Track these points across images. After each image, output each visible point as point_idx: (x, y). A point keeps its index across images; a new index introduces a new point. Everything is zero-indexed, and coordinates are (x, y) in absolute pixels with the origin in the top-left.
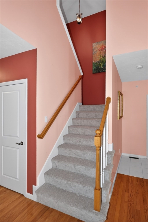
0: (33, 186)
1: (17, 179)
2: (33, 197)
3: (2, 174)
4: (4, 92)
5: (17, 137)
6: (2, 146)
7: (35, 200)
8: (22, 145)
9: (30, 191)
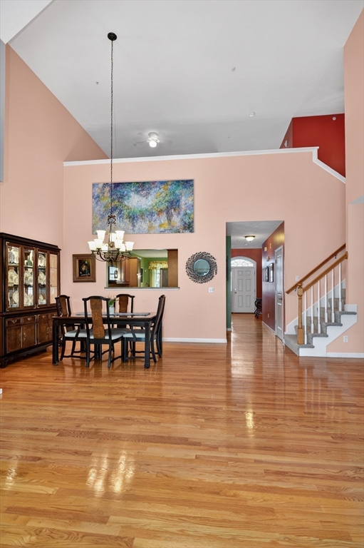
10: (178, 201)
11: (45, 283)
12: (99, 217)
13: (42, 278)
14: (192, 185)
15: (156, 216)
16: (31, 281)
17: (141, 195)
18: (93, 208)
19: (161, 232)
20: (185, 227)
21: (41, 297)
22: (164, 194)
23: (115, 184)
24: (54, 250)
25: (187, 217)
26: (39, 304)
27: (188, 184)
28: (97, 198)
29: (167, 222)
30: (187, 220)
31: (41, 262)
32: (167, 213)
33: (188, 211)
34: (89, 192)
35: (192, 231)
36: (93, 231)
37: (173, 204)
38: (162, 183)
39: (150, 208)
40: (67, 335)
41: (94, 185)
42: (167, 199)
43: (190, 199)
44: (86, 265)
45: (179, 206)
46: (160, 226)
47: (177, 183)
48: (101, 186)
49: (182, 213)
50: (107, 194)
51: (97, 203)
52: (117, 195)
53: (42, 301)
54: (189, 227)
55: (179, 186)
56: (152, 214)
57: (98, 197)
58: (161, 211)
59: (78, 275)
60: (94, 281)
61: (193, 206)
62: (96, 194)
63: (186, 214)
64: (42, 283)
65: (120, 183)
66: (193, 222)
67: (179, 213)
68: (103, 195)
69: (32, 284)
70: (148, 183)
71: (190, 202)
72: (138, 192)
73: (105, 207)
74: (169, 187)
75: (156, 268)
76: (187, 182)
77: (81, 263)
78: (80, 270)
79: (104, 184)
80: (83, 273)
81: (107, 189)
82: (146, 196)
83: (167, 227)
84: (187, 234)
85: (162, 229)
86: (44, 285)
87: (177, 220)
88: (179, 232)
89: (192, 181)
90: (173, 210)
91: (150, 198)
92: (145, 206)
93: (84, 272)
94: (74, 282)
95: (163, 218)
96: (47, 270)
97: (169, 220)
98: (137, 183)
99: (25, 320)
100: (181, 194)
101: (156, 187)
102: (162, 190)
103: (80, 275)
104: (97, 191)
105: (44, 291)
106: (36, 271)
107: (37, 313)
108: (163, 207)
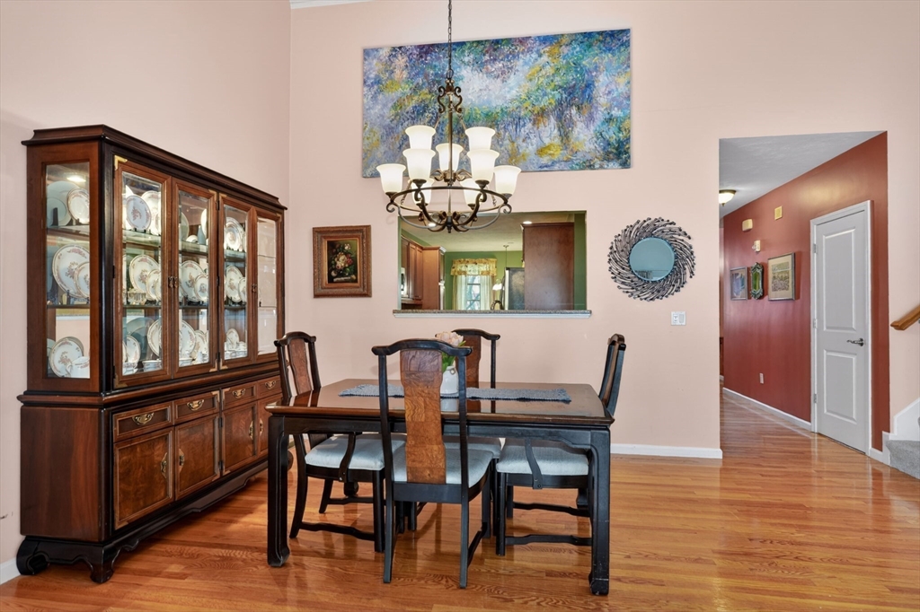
0: (884, 433)
1: (852, 419)
2: (884, 457)
3: (825, 411)
4: (826, 235)
5: (852, 329)
6: (825, 352)
7: (888, 462)
8: (862, 344)
9: (878, 444)
10: (589, 86)
11: (245, 299)
12: (379, 132)
13: (235, 285)
14: (627, 44)
15: (529, 125)
16: (202, 290)
17: (489, 73)
18: (366, 110)
19: (544, 168)
20: (608, 153)
21: (233, 336)
22: (549, 70)
23: (421, 47)
24: (270, 207)
25: (613, 127)
26: (227, 356)
27: (615, 40)
28: (375, 85)
29: (557, 141)
30: (612, 135)
31: (234, 239)
32: (559, 118)
33: (616, 112)
34: (353, 72)
35: (625, 164)
36: (365, 167)
37: (577, 95)
38: (546, 40)
39: (512, 106)
40: (315, 458)
41: (367, 53)
42: (558, 80)
43: (622, 80)
44: (346, 254)
45: (590, 98)
46: (541, 151)
47: (588, 39)
48: (384, 53)
49: (600, 116)
50: (400, 74)
51: (374, 97)
52: (426, 76)
53: (235, 348)
54: (619, 153)
55: (590, 46)
56: (518, 121)
57: (378, 81)
58: (543, 113)
59: (326, 278)
60: (366, 293)
61: (628, 98)
62: (372, 76)
63: (609, 120)
64: (236, 298)
65: (433, 45)
66: (628, 139)
67: (591, 118)
68: (390, 78)
69: (204, 298)
70: (509, 41)
71: (622, 88)
72: (479, 65)
73: (395, 107)
74: (565, 50)
75: (465, 273)
76: (613, 34)
77: (334, 249)
78: (331, 266)
79: (394, 49)
80: (340, 275)
81: (401, 61)
82: (503, 75)
83: (558, 153)
84: (613, 172)
85: (545, 160)
86: (240, 303)
87: (585, 136)
88: (591, 167)
89: (625, 32)
90: (574, 111)
91: (512, 80)
92: (500, 102)
93: (341, 273)
94: (317, 296)
95: (549, 131)
96: (248, 264)
97: (565, 136)
98: (479, 42)
99: (183, 410)
100: (596, 68)
101: (530, 50)
102: (545, 58)
103: (331, 279)
104: (376, 67)
105: (242, 319)
106: (218, 262)
107: (219, 384)
108: (548, 101)
